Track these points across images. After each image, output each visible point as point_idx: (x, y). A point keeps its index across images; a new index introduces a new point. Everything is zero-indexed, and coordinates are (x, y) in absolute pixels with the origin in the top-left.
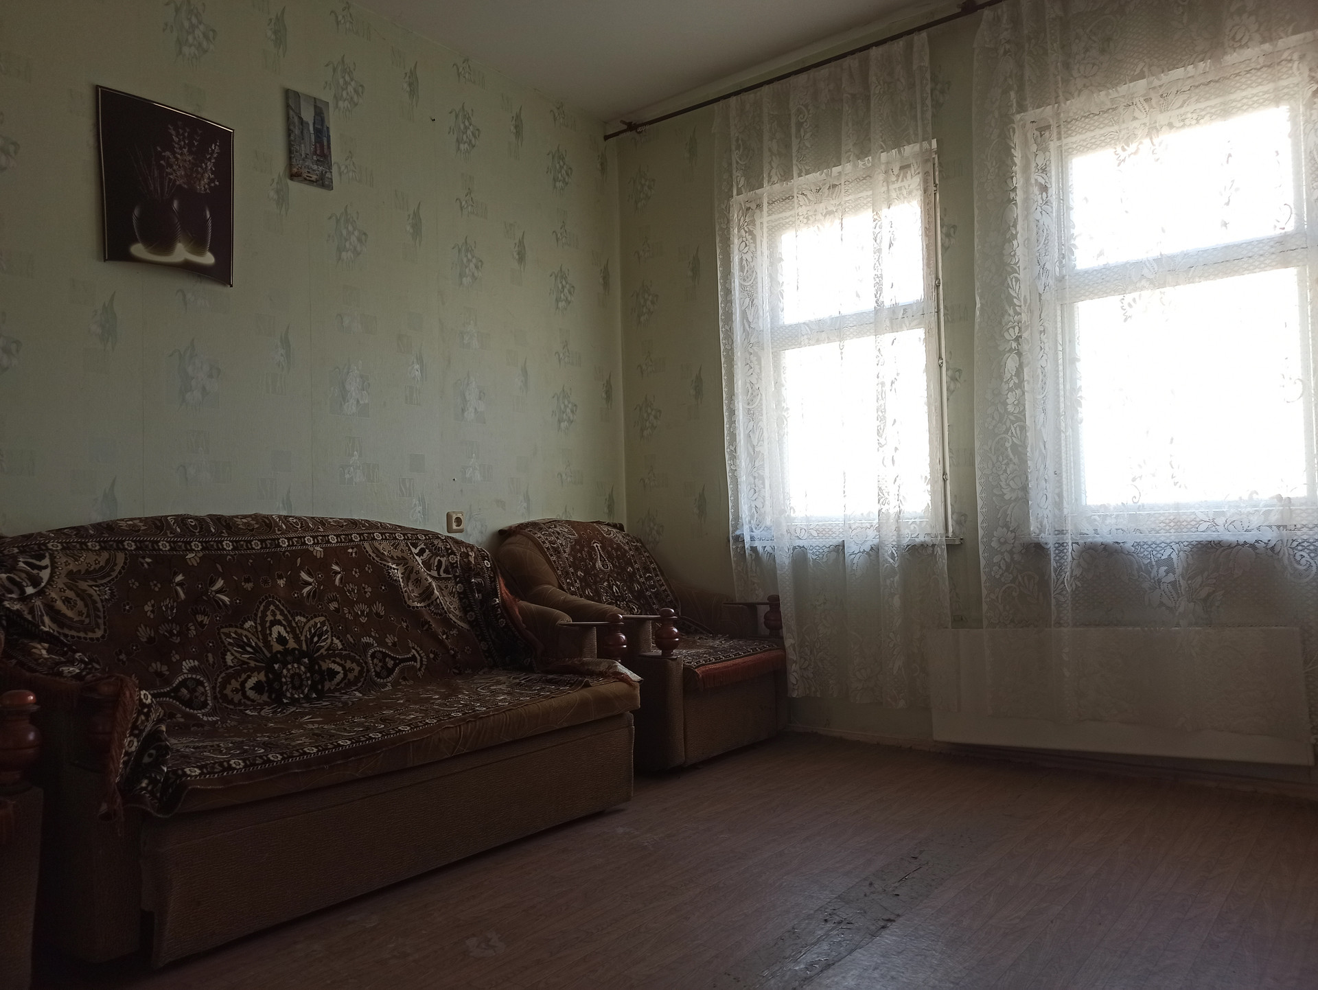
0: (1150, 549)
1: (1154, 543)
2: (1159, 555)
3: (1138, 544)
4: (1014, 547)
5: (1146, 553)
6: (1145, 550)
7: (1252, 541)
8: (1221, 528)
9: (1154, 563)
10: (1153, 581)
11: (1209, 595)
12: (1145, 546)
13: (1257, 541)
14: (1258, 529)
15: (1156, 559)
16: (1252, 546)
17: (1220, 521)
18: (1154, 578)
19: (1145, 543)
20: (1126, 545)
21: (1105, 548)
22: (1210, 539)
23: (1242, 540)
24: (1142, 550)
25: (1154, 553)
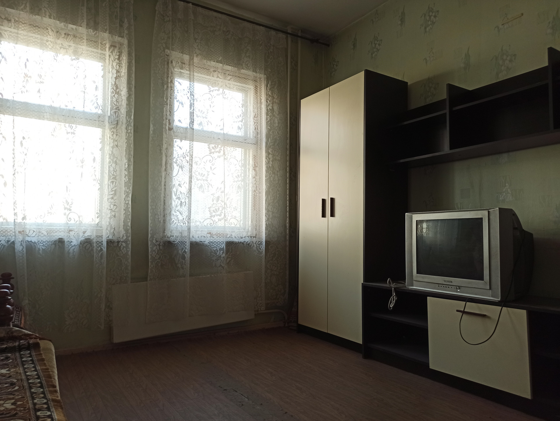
0: (217, 244)
1: (218, 242)
2: (220, 247)
3: (211, 242)
4: (160, 243)
5: (215, 246)
6: (215, 244)
7: (243, 242)
8: (233, 237)
9: (218, 250)
10: (217, 257)
11: (229, 261)
12: (215, 243)
13: (244, 242)
14: (245, 237)
15: (219, 248)
16: (243, 243)
17: (234, 234)
18: (218, 256)
19: (215, 242)
20: (205, 242)
21: (196, 244)
22: (230, 241)
23: (240, 241)
24: (213, 244)
25: (219, 246)
